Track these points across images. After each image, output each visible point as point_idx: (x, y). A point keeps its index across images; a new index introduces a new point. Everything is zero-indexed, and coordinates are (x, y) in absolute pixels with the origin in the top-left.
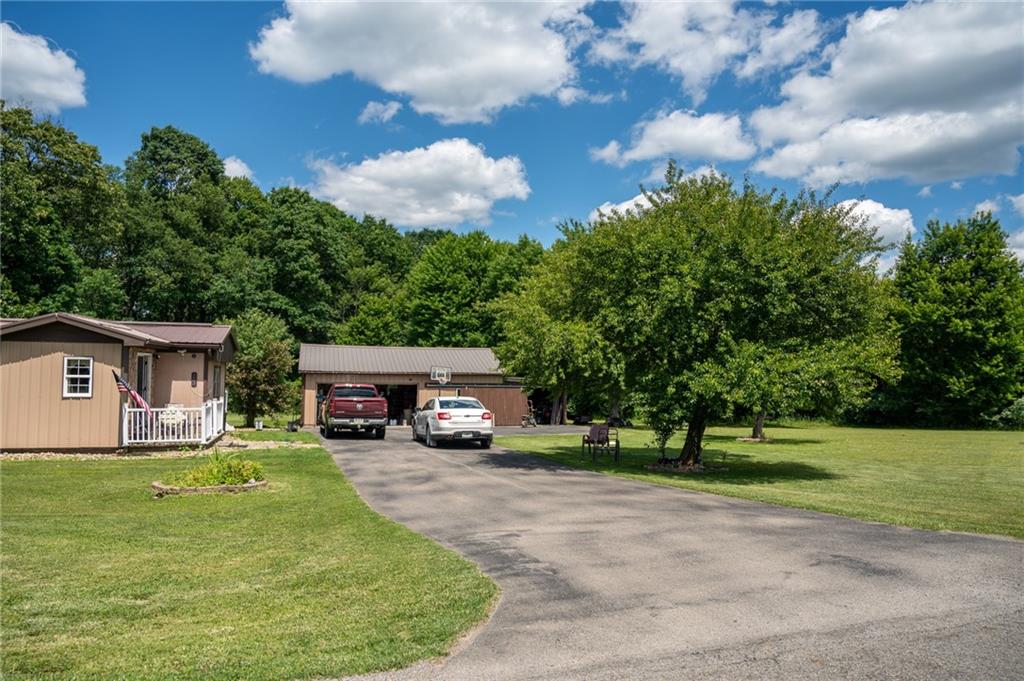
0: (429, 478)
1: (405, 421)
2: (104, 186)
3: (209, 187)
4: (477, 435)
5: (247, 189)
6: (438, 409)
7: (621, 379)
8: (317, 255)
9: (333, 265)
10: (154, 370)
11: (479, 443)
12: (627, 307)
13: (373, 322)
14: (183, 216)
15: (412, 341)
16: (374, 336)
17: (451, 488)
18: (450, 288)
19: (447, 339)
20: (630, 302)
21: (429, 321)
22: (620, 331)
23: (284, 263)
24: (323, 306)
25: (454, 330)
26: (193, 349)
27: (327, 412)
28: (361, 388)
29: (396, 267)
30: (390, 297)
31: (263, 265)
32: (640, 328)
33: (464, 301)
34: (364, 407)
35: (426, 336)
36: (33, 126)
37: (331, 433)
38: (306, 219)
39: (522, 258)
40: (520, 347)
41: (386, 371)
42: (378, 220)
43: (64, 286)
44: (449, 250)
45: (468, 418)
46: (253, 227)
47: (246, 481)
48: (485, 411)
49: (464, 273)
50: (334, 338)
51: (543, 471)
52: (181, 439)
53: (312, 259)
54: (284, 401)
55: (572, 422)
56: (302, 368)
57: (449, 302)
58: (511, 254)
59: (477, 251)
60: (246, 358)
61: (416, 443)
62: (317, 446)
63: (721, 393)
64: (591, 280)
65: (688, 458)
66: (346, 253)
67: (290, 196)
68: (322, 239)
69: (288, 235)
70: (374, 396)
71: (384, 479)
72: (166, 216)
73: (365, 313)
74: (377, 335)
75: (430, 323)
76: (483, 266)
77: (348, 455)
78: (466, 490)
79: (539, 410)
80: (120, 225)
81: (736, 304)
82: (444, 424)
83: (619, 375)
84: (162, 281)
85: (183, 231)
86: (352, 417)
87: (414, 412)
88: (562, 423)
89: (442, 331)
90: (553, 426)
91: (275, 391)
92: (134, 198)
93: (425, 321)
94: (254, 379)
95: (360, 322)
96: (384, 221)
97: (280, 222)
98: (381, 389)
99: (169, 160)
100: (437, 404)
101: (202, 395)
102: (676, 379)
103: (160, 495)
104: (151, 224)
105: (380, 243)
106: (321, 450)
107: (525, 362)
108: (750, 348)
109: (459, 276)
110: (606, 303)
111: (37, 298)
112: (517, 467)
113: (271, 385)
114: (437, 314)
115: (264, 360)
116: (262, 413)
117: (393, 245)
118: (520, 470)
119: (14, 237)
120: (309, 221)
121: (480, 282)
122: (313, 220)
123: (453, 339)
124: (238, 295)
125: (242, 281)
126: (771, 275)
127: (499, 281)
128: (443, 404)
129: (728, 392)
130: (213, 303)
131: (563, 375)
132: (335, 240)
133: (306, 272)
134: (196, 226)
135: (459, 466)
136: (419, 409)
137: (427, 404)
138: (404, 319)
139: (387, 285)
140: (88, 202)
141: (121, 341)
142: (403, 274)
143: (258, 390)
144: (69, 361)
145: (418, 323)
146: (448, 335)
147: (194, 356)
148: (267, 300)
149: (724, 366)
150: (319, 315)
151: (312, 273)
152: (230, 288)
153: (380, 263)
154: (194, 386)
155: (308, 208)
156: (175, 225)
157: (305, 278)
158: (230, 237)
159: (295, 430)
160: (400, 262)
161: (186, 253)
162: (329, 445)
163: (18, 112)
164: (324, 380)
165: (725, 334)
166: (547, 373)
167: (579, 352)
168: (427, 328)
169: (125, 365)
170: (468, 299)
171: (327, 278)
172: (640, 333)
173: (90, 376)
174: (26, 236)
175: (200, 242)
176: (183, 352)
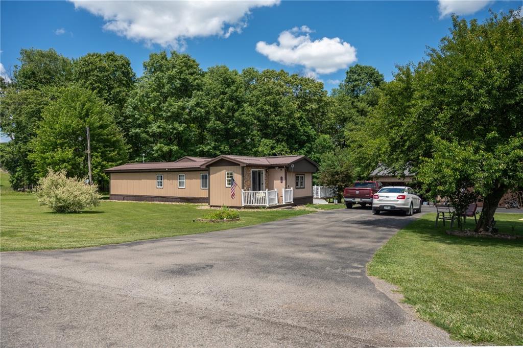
2: (325, 99)
4: (394, 209)
10: (267, 176)
26: (281, 167)
34: (360, 193)
43: (307, 144)
45: (388, 198)
47: (222, 219)
82: (375, 201)
86: (354, 198)
101: (284, 186)
103: (194, 221)
113: (343, 183)
119: (287, 127)
141: (239, 165)
144: (227, 173)
147: (281, 169)
154: (282, 182)
156: (358, 110)
169: (243, 174)
174: (290, 126)
176: (277, 168)
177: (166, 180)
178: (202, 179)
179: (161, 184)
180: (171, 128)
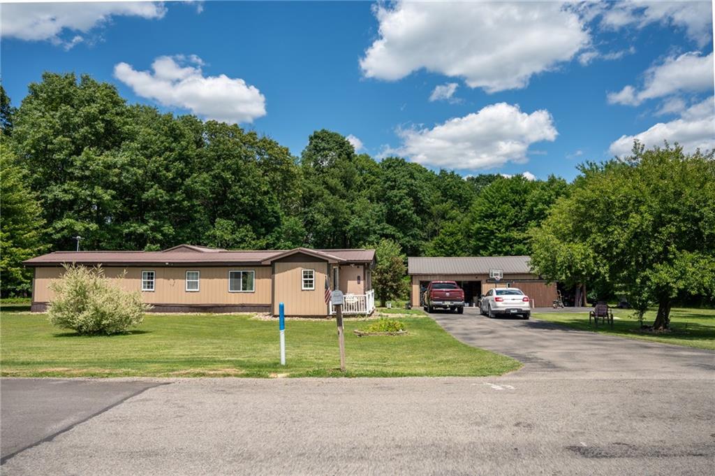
0: (491, 332)
1: (474, 304)
2: (292, 169)
3: (347, 163)
4: (520, 312)
5: (367, 161)
6: (495, 295)
7: (607, 275)
8: (411, 198)
9: (422, 204)
10: (339, 275)
11: (522, 316)
12: (608, 232)
13: (449, 240)
14: (333, 182)
15: (476, 252)
16: (450, 249)
17: (504, 336)
18: (500, 215)
19: (500, 249)
20: (610, 230)
21: (487, 238)
22: (604, 247)
23: (391, 204)
24: (416, 231)
25: (504, 243)
26: (358, 264)
27: (428, 298)
28: (447, 283)
29: (463, 202)
30: (459, 223)
31: (381, 208)
32: (617, 245)
33: (510, 223)
34: (450, 294)
35: (485, 248)
36: (258, 140)
37: (431, 310)
38: (403, 176)
39: (551, 192)
40: (542, 259)
41: (461, 273)
42: (449, 172)
43: (276, 228)
44: (498, 190)
45: (514, 301)
46: (372, 184)
47: (398, 331)
48: (524, 296)
49: (509, 204)
50: (424, 251)
51: (560, 331)
52: (357, 312)
53: (408, 201)
54: (402, 291)
55: (591, 305)
56: (410, 272)
57: (500, 224)
58: (543, 189)
59: (518, 188)
60: (380, 267)
61: (482, 316)
62: (425, 316)
63: (669, 283)
64: (585, 217)
65: (660, 325)
66: (429, 196)
67: (393, 163)
68: (414, 188)
69: (392, 188)
70: (455, 288)
71: (466, 332)
72: (325, 183)
73: (443, 234)
74: (452, 248)
75: (488, 239)
76: (523, 198)
77: (445, 321)
78: (511, 337)
79: (566, 296)
80: (301, 191)
81: (679, 228)
82: (499, 304)
83: (605, 273)
84: (324, 221)
85: (333, 191)
86: (444, 301)
87: (480, 298)
88: (583, 305)
89: (496, 244)
90: (576, 308)
91: (397, 286)
92: (307, 174)
93: (483, 238)
94: (385, 279)
95: (440, 240)
96: (453, 172)
97: (388, 179)
98: (459, 283)
99: (324, 149)
100: (495, 293)
101: (363, 288)
102: (642, 274)
103: (360, 336)
104: (317, 189)
105: (451, 188)
106: (429, 318)
107: (546, 267)
108: (688, 255)
109: (506, 207)
110: (594, 231)
111: (264, 235)
112: (544, 328)
113: (394, 282)
114: (492, 233)
115: (390, 267)
116: (390, 299)
117: (460, 188)
118: (546, 330)
119: (253, 203)
120: (406, 177)
121: (521, 209)
122: (408, 176)
123: (504, 249)
124: (366, 227)
125: (368, 218)
126: (702, 210)
127: (534, 208)
128: (498, 293)
129: (675, 283)
130: (352, 233)
131: (569, 274)
132: (421, 187)
133: (405, 210)
134: (341, 187)
135: (508, 327)
136: (483, 296)
137: (488, 293)
138: (470, 237)
139: (457, 215)
140: (285, 180)
141: (327, 261)
142: (468, 206)
143: (387, 286)
144: (304, 272)
145: (479, 240)
146: (500, 247)
147: (358, 267)
148: (382, 229)
149: (672, 266)
150: (414, 236)
151: (409, 210)
152: (361, 223)
153: (451, 200)
154: (359, 283)
155: (405, 169)
156: (328, 187)
157: (405, 214)
158: (359, 192)
159: (410, 309)
160: (465, 198)
161: (335, 204)
162: (432, 316)
163: (250, 134)
164: (424, 279)
165: (672, 248)
166: (559, 273)
167: (578, 261)
168: (486, 243)
169: (329, 273)
170: (513, 222)
171: (418, 212)
172: (617, 248)
173: (313, 279)
174: (258, 202)
175: (343, 196)
176: (352, 265)
177: (162, 280)
178: (231, 278)
179: (150, 285)
180: (89, 195)
